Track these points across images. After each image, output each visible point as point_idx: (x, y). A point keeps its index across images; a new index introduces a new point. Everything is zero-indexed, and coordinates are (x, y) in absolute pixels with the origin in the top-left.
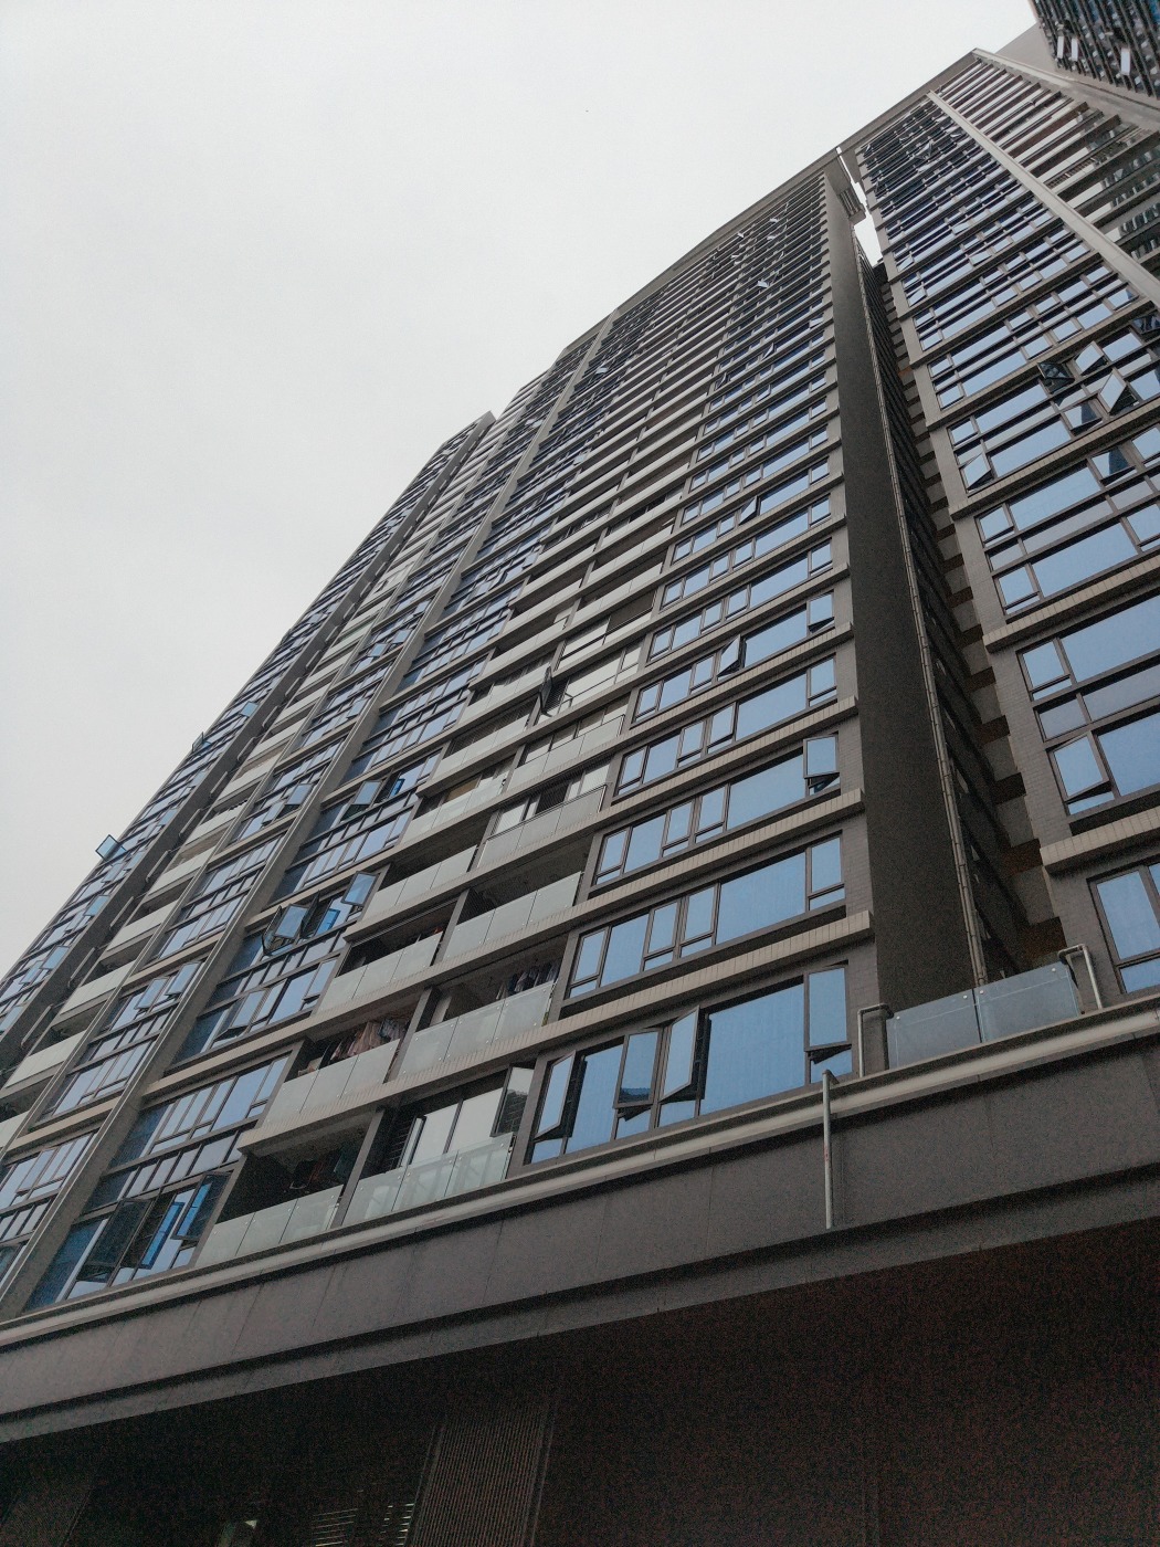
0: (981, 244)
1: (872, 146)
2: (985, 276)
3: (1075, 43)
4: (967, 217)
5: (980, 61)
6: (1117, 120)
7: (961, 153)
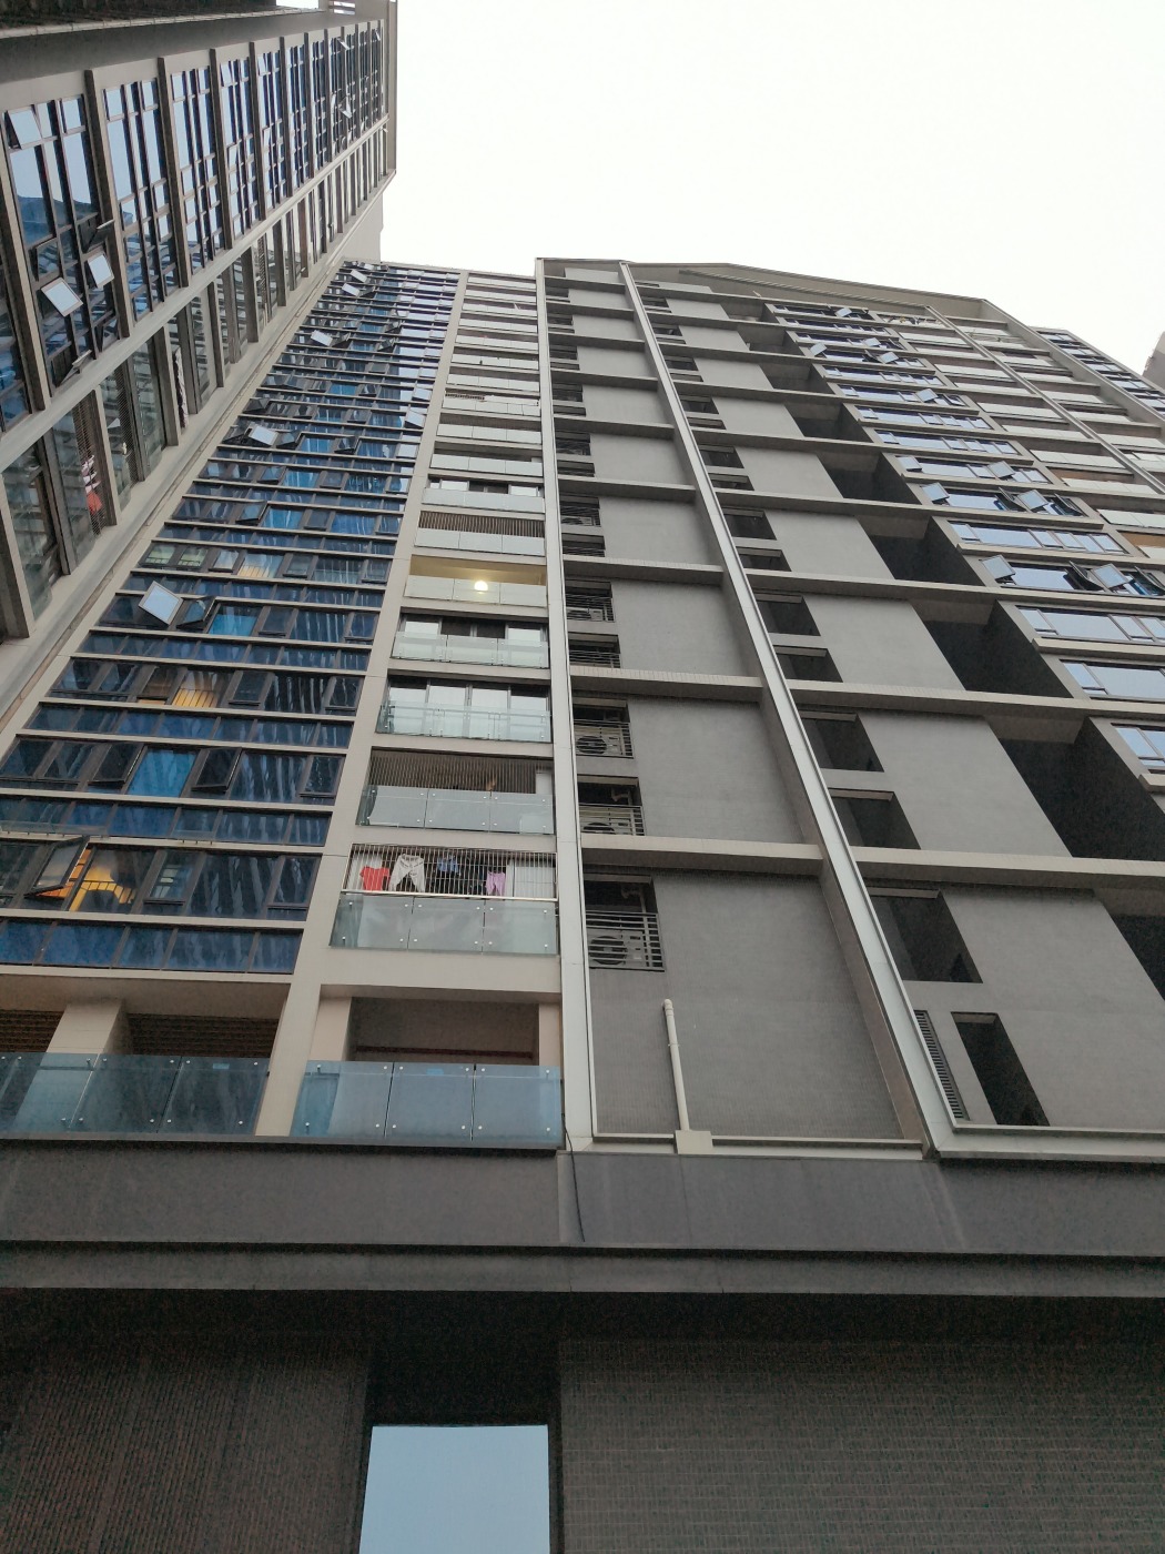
0: (243, 159)
1: (378, 43)
2: (214, 161)
3: (355, 291)
4: (273, 145)
5: (385, 174)
6: (282, 303)
7: (326, 146)
